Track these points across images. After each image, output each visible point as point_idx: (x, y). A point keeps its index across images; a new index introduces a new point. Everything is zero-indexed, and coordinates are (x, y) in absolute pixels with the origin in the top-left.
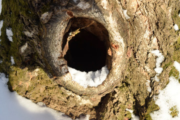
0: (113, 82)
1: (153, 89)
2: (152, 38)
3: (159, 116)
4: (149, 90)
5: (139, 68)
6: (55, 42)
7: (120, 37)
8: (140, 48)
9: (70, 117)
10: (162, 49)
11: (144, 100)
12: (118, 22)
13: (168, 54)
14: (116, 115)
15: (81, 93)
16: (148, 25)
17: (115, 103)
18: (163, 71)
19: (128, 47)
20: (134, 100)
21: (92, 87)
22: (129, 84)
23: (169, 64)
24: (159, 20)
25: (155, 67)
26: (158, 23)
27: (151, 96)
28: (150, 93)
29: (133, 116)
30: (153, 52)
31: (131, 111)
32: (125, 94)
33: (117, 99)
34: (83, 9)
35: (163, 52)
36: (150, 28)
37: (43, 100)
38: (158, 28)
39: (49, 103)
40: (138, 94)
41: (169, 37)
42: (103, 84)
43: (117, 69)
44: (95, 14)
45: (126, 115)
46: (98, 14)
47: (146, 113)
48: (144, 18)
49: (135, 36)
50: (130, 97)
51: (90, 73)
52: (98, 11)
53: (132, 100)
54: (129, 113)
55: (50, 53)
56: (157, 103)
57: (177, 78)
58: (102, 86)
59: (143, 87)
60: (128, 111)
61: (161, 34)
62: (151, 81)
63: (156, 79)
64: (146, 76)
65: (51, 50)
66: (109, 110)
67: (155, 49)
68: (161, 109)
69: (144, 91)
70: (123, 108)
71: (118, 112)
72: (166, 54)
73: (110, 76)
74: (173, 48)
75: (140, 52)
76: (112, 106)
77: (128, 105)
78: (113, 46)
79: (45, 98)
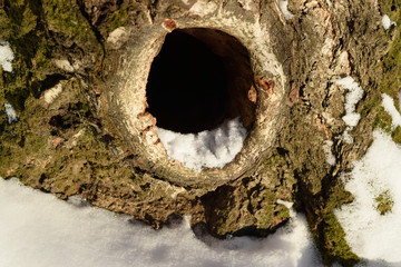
0: (257, 154)
1: (339, 160)
2: (339, 52)
3: (353, 215)
4: (331, 160)
5: (308, 117)
6: (134, 84)
7: (276, 63)
8: (313, 77)
9: (147, 224)
10: (358, 75)
11: (320, 183)
12: (271, 31)
13: (370, 83)
14: (256, 215)
15: (189, 183)
16: (330, 28)
17: (253, 189)
18: (360, 121)
19: (291, 82)
20: (295, 182)
21: (213, 169)
22: (287, 152)
23: (374, 105)
24: (355, 17)
25: (344, 114)
26: (352, 22)
27: (334, 174)
28: (333, 168)
29: (292, 214)
30: (341, 82)
31: (289, 205)
32: (274, 169)
33: (257, 181)
34: (202, 16)
35: (360, 81)
36: (334, 32)
37: (80, 191)
38: (351, 33)
39: (96, 197)
40: (305, 171)
41: (373, 48)
42: (237, 160)
43: (268, 129)
44: (224, 20)
45: (276, 214)
46: (230, 19)
47: (326, 210)
48: (322, 13)
49: (302, 51)
50: (286, 176)
51: (203, 134)
52: (231, 15)
53: (290, 181)
54: (285, 209)
55: (121, 106)
56: (349, 187)
57: (388, 130)
58: (235, 166)
59: (317, 155)
60: (282, 205)
61: (357, 43)
62: (335, 142)
63: (347, 138)
64: (322, 133)
65: (124, 101)
66: (238, 205)
67: (343, 76)
68: (358, 200)
69: (320, 164)
70: (272, 199)
71: (259, 207)
72: (366, 83)
73: (251, 144)
74: (380, 69)
75: (312, 85)
76: (246, 195)
77: (282, 193)
78: (262, 82)
79: (84, 186)
